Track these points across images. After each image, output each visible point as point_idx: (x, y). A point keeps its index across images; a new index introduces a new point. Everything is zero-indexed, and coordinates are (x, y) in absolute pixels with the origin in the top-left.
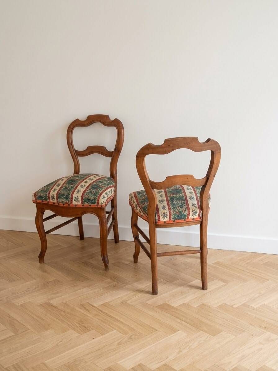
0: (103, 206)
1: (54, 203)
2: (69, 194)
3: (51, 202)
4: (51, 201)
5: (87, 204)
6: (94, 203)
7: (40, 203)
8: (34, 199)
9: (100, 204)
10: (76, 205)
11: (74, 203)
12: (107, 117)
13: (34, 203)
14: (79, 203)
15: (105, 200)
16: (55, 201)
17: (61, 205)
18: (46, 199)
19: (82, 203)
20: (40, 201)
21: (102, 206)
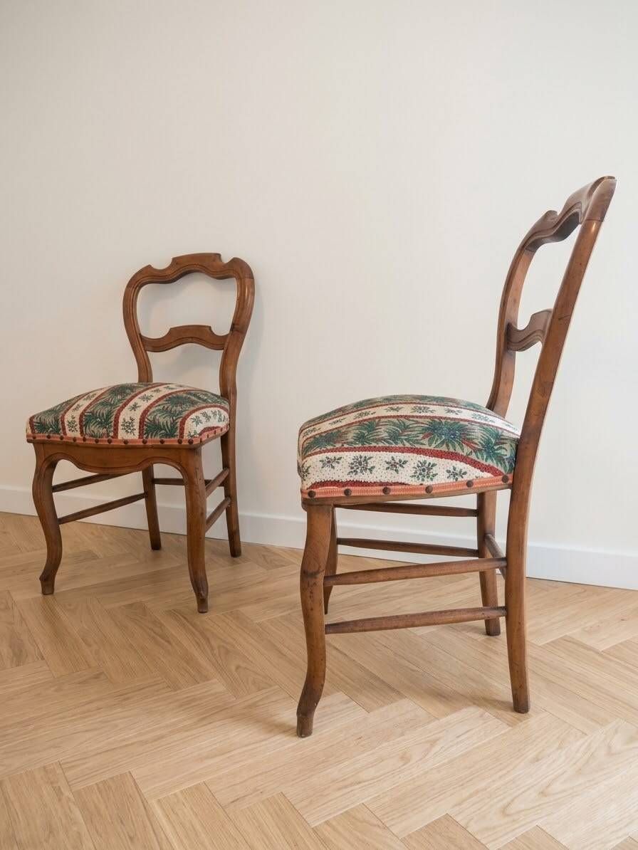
0: (195, 443)
1: (75, 439)
2: (109, 414)
3: (69, 438)
4: (70, 434)
5: (154, 440)
6: (171, 435)
7: (43, 443)
8: (30, 432)
9: (186, 437)
10: (126, 442)
11: (122, 435)
12: (217, 256)
13: (29, 441)
14: (134, 436)
15: (199, 428)
16: (77, 434)
17: (91, 442)
18: (57, 431)
19: (141, 435)
20: (42, 436)
21: (190, 442)
